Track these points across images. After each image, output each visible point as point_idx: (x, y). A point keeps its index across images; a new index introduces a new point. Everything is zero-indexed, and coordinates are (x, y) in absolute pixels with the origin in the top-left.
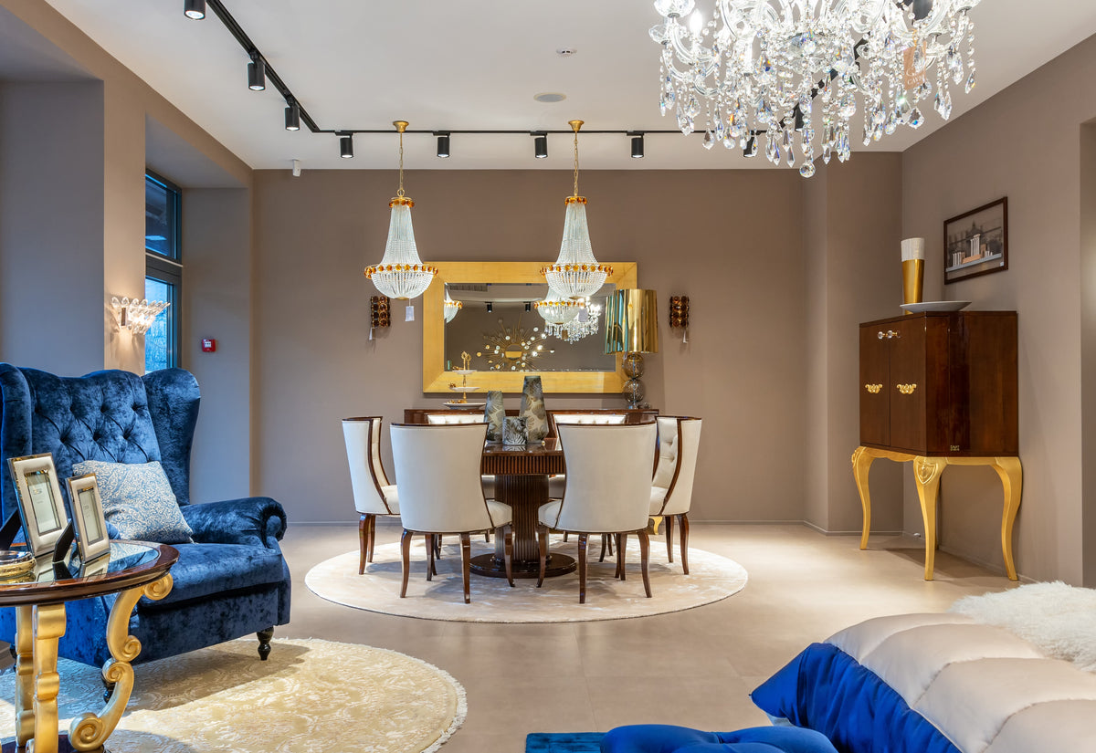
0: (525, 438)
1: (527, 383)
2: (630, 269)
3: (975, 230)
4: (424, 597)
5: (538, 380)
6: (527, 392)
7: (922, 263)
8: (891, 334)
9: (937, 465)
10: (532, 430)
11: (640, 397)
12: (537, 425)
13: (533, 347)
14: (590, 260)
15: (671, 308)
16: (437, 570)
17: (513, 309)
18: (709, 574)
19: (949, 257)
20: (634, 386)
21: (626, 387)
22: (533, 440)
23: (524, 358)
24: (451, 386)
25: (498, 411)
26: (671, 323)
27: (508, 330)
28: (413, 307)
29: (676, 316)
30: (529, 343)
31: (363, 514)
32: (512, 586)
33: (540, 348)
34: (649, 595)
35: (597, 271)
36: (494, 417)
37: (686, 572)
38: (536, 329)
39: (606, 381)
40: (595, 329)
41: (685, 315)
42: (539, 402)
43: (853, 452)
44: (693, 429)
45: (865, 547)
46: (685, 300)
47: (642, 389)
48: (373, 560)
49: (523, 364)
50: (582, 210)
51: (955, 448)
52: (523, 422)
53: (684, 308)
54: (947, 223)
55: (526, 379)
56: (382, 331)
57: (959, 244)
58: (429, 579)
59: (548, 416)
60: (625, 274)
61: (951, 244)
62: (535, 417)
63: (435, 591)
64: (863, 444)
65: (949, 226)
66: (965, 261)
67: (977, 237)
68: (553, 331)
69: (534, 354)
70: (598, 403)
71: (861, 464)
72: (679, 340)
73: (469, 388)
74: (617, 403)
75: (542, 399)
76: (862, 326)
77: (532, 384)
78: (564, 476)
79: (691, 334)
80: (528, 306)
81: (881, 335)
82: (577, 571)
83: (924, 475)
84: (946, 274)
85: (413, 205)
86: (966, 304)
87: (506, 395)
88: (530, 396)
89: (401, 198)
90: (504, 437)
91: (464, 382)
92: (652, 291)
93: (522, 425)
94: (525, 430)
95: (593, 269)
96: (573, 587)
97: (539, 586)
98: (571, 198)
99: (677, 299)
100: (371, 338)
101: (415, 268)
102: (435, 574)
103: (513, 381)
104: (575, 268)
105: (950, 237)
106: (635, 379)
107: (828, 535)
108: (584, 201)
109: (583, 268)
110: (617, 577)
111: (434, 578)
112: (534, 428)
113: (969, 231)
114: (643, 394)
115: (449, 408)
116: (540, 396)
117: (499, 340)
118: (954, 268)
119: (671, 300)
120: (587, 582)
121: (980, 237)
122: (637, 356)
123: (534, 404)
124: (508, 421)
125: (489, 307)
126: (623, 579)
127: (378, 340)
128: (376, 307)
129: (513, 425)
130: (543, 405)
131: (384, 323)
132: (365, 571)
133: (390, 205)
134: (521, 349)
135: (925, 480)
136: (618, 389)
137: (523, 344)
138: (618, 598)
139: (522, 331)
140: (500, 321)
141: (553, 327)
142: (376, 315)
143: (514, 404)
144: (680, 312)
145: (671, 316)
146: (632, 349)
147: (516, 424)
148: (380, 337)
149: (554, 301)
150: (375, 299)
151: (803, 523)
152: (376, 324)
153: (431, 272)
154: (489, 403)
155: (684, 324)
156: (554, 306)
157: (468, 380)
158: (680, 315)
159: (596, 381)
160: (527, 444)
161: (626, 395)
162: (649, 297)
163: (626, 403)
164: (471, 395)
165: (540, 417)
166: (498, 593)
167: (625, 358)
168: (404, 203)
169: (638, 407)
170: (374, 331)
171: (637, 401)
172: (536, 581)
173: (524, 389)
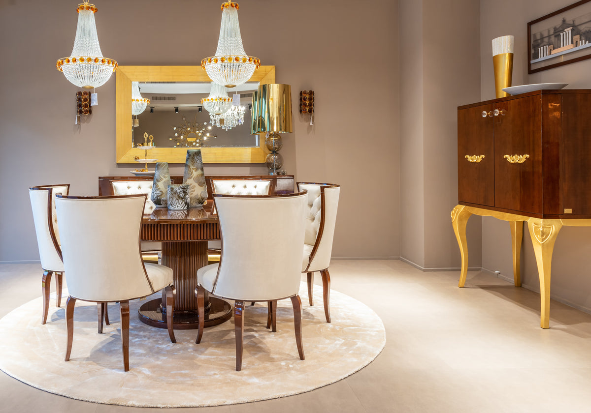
0: (186, 203)
1: (189, 156)
2: (271, 70)
3: (565, 25)
4: (88, 359)
5: (198, 153)
6: (189, 163)
7: (512, 56)
8: (497, 113)
9: (554, 226)
10: (193, 196)
11: (278, 166)
12: (198, 191)
13: (204, 134)
14: (241, 53)
15: (301, 99)
16: (110, 318)
17: (191, 112)
18: (348, 322)
19: (533, 51)
20: (274, 158)
21: (268, 158)
22: (195, 204)
23: (198, 141)
24: (136, 159)
25: (165, 180)
26: (301, 111)
27: (189, 124)
28: (97, 94)
29: (305, 105)
30: (201, 131)
31: (46, 271)
32: (174, 341)
33: (208, 135)
34: (302, 357)
35: (247, 61)
36: (161, 185)
37: (328, 321)
38: (205, 123)
39: (252, 154)
40: (242, 122)
41: (311, 105)
42: (199, 172)
43: (452, 209)
44: (333, 195)
45: (463, 285)
46: (311, 93)
47: (280, 159)
48: (61, 306)
49: (198, 145)
50: (235, 13)
51: (568, 211)
52: (185, 191)
53: (311, 99)
54: (530, 24)
55: (188, 152)
56: (85, 118)
57: (546, 40)
58: (101, 332)
59: (208, 181)
60: (266, 74)
61: (536, 41)
62: (196, 185)
63: (100, 351)
64: (461, 203)
65: (533, 27)
66: (553, 52)
67: (568, 30)
68: (215, 122)
69: (205, 138)
70: (246, 171)
71: (460, 219)
72: (307, 124)
73: (150, 160)
74: (263, 171)
75: (202, 170)
76: (459, 108)
77: (194, 156)
78: (219, 256)
79: (315, 120)
80: (200, 109)
81: (485, 114)
82: (233, 318)
83: (543, 235)
84: (529, 65)
85: (96, 10)
86: (565, 85)
87: (171, 165)
88: (192, 167)
89: (86, 4)
90: (169, 203)
91: (146, 155)
92: (288, 85)
93: (184, 192)
94: (187, 196)
95: (244, 61)
96: (228, 342)
97: (198, 342)
98: (226, 4)
99: (305, 93)
100: (76, 123)
101: (96, 60)
102: (108, 323)
103: (179, 154)
104: (230, 59)
105: (535, 35)
106: (275, 152)
107: (424, 271)
108: (236, 6)
109: (237, 59)
110: (268, 327)
111: (106, 329)
112: (195, 194)
113: (558, 27)
114: (281, 164)
115: (135, 176)
116: (200, 166)
117: (183, 130)
118: (540, 59)
119: (301, 93)
120: (244, 334)
121: (572, 30)
122: (276, 135)
123: (196, 174)
124: (172, 189)
125: (177, 110)
126: (274, 330)
127: (82, 125)
128: (79, 100)
129: (176, 193)
130: (203, 174)
131: (86, 112)
132: (48, 320)
133: (77, 11)
134: (196, 136)
135: (543, 240)
136: (261, 160)
137: (197, 132)
138: (272, 360)
139: (197, 124)
140: (184, 119)
141: (215, 120)
142: (80, 106)
143: (179, 172)
144: (307, 102)
145: (301, 105)
146: (273, 129)
147: (178, 191)
148: (83, 123)
149: (214, 98)
150: (79, 93)
151: (400, 259)
152: (81, 112)
153: (111, 65)
154: (157, 173)
155: (311, 111)
156: (215, 101)
157: (149, 153)
158: (307, 103)
159: (245, 154)
160: (189, 208)
161: (268, 165)
162: (285, 91)
163: (268, 171)
164: (151, 165)
165: (200, 184)
166: (159, 352)
167: (267, 137)
168: (88, 8)
169: (278, 173)
170: (79, 118)
171: (277, 169)
172: (195, 333)
173: (187, 160)
